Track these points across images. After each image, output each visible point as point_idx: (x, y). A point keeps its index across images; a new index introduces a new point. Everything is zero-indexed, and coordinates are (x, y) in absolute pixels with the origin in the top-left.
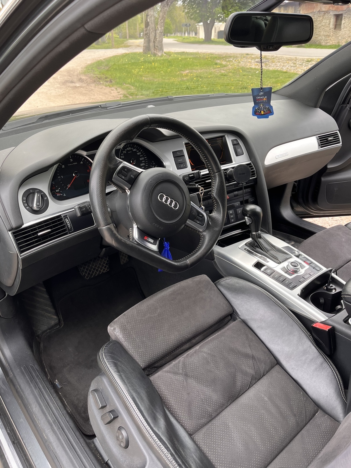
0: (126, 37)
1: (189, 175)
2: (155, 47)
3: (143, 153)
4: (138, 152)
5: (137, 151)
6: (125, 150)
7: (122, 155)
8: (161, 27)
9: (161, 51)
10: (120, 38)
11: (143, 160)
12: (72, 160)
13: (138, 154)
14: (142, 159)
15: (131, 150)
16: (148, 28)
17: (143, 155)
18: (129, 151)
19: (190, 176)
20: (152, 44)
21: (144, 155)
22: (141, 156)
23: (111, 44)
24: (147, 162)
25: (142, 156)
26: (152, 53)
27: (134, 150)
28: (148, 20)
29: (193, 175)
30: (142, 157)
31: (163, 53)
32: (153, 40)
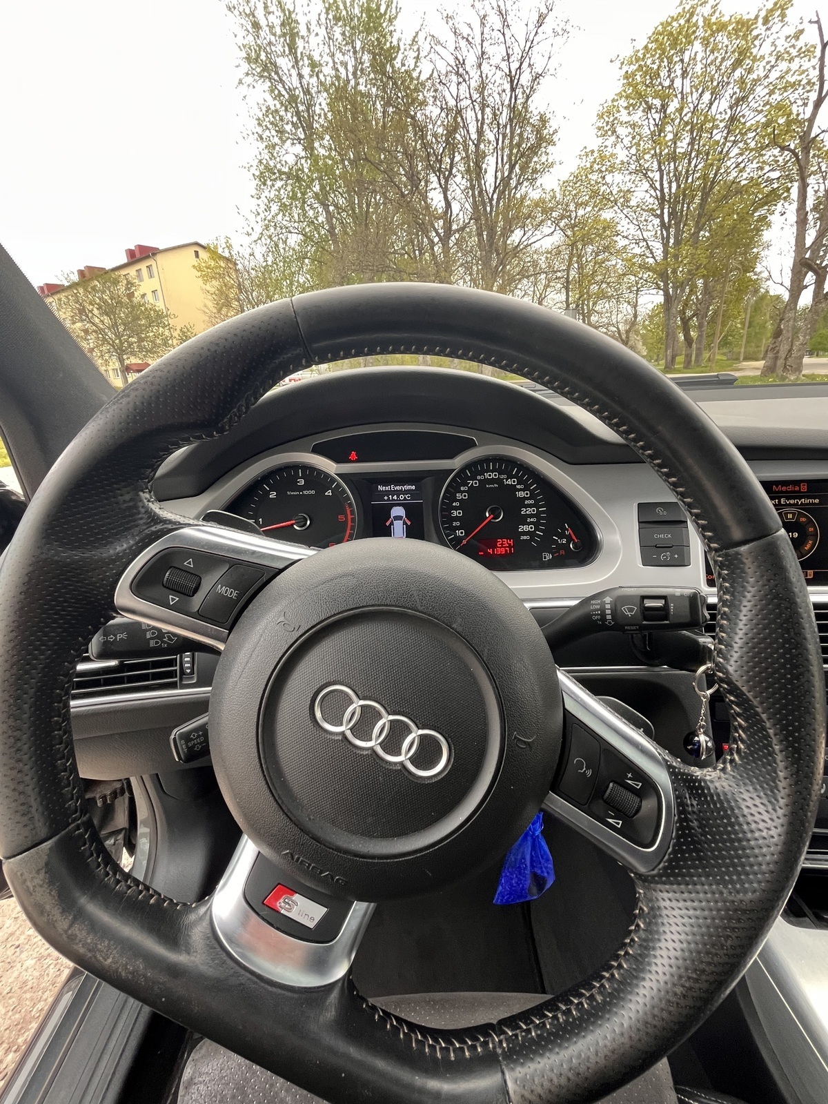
0: (737, 359)
1: (644, 597)
2: (785, 367)
3: (538, 494)
4: (520, 490)
5: (518, 487)
6: (479, 477)
7: (464, 491)
8: (804, 337)
9: (797, 373)
10: (728, 360)
11: (531, 516)
12: (302, 482)
13: (521, 494)
14: (530, 511)
15: (500, 481)
16: (780, 339)
17: (537, 501)
18: (492, 481)
19: (649, 603)
20: (780, 362)
21: (541, 500)
22: (526, 502)
23: (709, 368)
24: (543, 525)
25: (532, 502)
26: (777, 376)
27: (509, 482)
28: (782, 327)
29: (660, 603)
30: (530, 506)
31: (801, 376)
32: (784, 356)
